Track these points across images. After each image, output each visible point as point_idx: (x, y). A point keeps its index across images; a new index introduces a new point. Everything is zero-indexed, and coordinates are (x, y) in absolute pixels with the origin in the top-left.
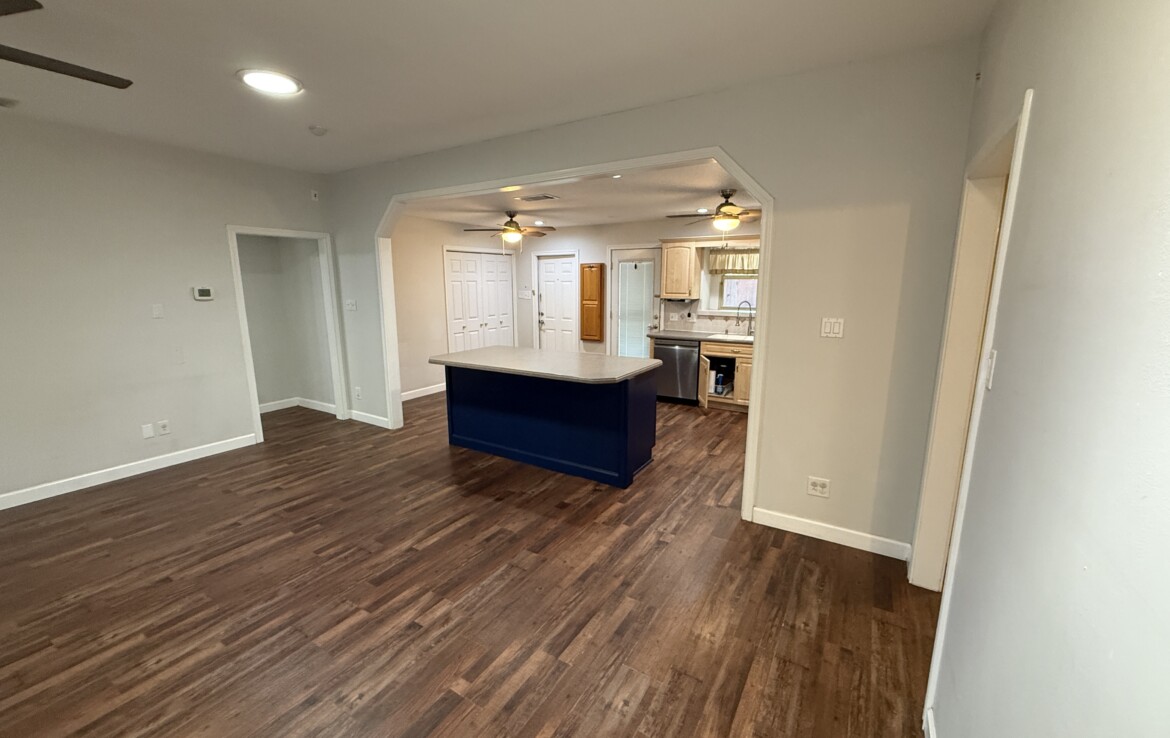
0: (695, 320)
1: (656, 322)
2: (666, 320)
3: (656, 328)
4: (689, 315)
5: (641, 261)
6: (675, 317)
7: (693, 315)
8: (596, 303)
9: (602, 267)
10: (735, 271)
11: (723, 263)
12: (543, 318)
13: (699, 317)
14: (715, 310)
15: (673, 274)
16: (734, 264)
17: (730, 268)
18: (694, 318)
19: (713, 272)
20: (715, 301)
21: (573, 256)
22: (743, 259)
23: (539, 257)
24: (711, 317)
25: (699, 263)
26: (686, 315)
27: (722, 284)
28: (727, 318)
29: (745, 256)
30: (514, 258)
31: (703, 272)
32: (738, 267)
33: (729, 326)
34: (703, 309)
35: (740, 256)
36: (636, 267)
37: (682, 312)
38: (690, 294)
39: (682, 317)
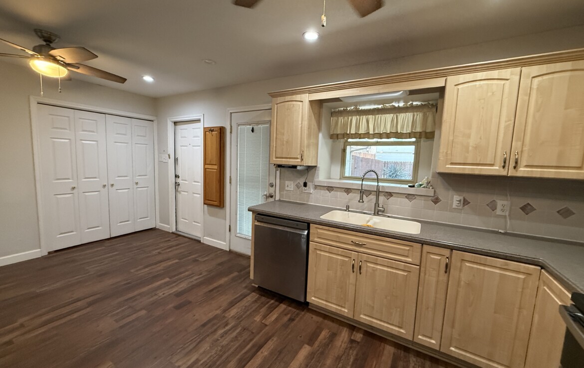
0: (312, 191)
1: (272, 190)
2: (282, 188)
3: (272, 197)
4: (305, 185)
5: (258, 124)
6: (290, 185)
7: (309, 184)
8: (216, 167)
9: (222, 130)
10: (359, 136)
11: (345, 125)
12: (179, 181)
13: (316, 187)
14: (336, 181)
15: (283, 134)
16: (358, 127)
17: (353, 132)
18: (310, 189)
19: (334, 137)
20: (336, 169)
21: (199, 121)
22: (368, 122)
23: (175, 123)
24: (330, 189)
25: (314, 123)
26: (302, 184)
27: (344, 150)
28: (348, 190)
29: (371, 117)
30: (155, 123)
31: (320, 135)
32: (362, 131)
33: (350, 200)
34: (321, 177)
35: (364, 118)
36: (253, 131)
37: (298, 181)
38: (302, 160)
39: (298, 186)
